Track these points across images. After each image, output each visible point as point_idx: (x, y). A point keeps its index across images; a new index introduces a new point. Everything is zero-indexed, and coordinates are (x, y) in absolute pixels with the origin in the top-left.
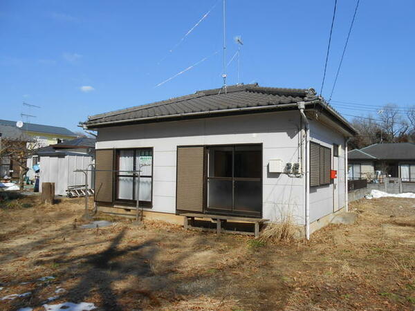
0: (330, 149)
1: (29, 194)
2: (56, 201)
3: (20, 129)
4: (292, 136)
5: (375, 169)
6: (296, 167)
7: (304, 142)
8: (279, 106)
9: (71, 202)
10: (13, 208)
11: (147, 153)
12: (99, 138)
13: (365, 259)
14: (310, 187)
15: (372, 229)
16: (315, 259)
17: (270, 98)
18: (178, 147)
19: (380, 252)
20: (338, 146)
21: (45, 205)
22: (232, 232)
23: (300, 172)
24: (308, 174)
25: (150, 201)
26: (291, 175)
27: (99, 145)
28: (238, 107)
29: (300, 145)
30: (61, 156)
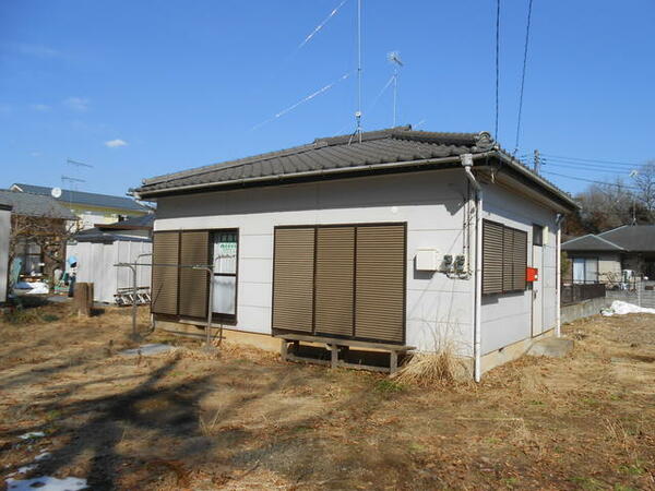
0: (526, 233)
1: (61, 300)
2: (96, 312)
3: (57, 199)
4: (453, 210)
5: (623, 267)
6: (460, 261)
7: (474, 221)
8: (431, 161)
9: (120, 313)
10: (29, 321)
11: (230, 238)
12: (160, 214)
13: (565, 418)
14: (482, 294)
15: (592, 365)
16: (479, 416)
17: (419, 148)
18: (276, 228)
19: (594, 406)
20: (541, 228)
21: (79, 317)
22: (356, 367)
23: (465, 269)
24: (479, 274)
25: (233, 313)
26: (452, 275)
27: (159, 225)
28: (367, 164)
29: (466, 225)
30: (109, 241)
